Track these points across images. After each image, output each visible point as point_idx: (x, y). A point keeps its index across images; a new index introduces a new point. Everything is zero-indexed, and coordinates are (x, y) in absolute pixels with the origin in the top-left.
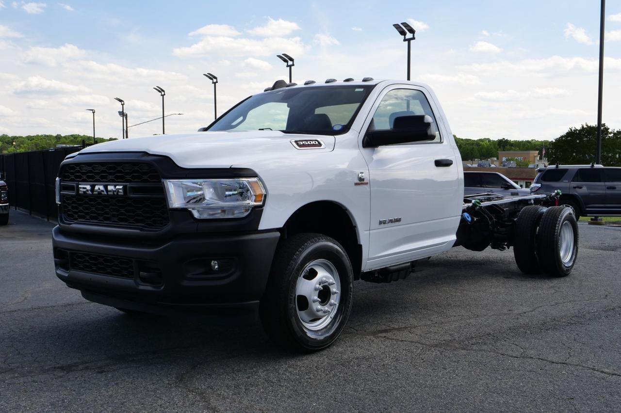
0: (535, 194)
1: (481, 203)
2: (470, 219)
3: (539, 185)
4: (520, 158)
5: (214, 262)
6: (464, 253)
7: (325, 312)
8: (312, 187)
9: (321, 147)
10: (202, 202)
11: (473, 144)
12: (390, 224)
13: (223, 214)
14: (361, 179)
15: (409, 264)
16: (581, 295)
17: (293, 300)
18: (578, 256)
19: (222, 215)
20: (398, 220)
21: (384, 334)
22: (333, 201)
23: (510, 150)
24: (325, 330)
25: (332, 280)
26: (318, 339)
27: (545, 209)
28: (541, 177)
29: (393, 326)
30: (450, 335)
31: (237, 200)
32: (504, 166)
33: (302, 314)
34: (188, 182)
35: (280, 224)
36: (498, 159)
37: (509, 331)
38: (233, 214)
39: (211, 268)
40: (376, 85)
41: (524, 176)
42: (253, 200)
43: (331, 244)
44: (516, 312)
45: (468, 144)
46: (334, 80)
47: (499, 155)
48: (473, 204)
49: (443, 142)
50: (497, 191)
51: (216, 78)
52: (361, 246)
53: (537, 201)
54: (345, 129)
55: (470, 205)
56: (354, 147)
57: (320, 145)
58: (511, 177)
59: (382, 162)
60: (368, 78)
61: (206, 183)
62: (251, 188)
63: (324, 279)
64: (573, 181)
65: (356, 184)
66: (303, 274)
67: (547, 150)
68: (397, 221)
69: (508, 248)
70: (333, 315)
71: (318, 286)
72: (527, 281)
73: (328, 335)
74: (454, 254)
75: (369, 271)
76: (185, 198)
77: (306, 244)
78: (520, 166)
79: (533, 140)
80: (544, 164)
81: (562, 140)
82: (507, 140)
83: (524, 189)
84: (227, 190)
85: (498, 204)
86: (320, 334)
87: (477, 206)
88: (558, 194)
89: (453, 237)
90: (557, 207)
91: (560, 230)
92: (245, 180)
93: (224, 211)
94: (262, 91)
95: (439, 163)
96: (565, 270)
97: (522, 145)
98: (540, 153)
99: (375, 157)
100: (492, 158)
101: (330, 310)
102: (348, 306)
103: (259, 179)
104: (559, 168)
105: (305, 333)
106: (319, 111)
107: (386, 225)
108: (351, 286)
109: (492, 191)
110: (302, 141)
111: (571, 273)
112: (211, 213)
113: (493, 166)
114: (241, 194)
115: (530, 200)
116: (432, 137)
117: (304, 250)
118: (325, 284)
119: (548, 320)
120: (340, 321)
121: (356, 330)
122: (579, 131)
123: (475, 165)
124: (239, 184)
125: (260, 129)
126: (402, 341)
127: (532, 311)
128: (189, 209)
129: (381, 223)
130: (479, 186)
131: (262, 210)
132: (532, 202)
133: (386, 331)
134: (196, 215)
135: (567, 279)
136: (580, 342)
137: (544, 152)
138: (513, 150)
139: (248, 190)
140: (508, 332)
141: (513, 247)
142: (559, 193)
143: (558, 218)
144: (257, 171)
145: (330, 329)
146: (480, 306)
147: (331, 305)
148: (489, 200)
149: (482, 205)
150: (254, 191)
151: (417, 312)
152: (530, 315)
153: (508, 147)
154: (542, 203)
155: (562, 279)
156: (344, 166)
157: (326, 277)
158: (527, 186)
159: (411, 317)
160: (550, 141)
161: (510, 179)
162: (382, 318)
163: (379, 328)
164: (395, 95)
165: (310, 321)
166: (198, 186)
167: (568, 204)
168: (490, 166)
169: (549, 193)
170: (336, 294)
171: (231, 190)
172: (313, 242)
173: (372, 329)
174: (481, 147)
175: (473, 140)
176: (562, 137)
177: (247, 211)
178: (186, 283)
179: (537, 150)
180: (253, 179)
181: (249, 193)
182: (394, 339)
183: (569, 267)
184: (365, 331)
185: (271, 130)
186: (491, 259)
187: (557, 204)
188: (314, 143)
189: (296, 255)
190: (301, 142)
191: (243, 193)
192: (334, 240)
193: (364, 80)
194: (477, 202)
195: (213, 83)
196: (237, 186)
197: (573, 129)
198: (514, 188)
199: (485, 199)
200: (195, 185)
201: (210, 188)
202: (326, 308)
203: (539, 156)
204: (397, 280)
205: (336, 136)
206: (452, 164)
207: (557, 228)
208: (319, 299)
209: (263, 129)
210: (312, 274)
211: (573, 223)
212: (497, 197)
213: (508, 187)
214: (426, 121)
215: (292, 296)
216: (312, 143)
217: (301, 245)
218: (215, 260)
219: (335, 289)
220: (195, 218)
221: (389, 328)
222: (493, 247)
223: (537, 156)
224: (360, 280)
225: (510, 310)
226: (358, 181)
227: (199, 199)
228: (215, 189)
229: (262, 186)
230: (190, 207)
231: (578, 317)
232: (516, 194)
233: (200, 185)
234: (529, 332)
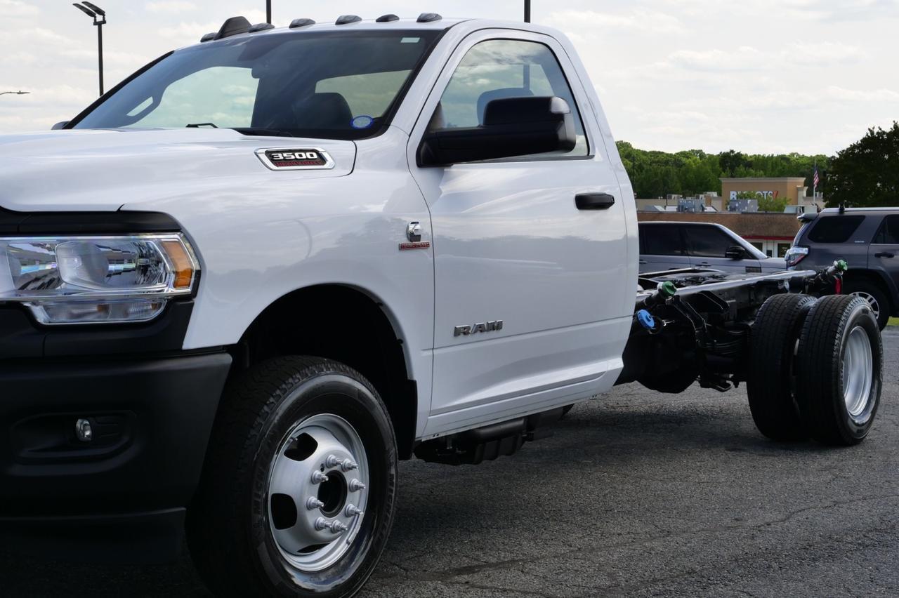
0: (796, 270)
1: (678, 289)
2: (651, 324)
3: (804, 251)
4: (766, 193)
5: (82, 423)
6: (642, 397)
7: (333, 530)
8: (310, 251)
9: (325, 166)
10: (54, 287)
11: (667, 163)
12: (478, 336)
13: (102, 314)
14: (414, 237)
15: (521, 422)
16: (887, 484)
17: (262, 506)
18: (883, 400)
19: (99, 317)
20: (496, 327)
21: (465, 578)
22: (355, 286)
23: (745, 176)
24: (333, 570)
25: (349, 460)
26: (319, 590)
27: (812, 302)
28: (808, 233)
29: (486, 559)
30: (609, 575)
31: (136, 283)
32: (733, 209)
33: (282, 537)
34: (23, 243)
35: (233, 337)
36: (720, 194)
37: (735, 564)
38: (126, 314)
39: (75, 435)
40: (447, 29)
41: (774, 231)
42: (172, 284)
43: (346, 380)
44: (750, 522)
45: (656, 162)
46: (355, 19)
47: (723, 186)
48: (660, 290)
49: (593, 156)
50: (715, 264)
51: (101, 13)
52: (413, 385)
53: (797, 284)
54: (379, 126)
55: (654, 292)
56: (399, 166)
57: (322, 160)
58: (747, 234)
59: (460, 201)
60: (430, 15)
61: (63, 246)
62: (165, 255)
63: (332, 457)
64: (875, 242)
65: (403, 247)
66: (284, 447)
67: (823, 175)
68: (494, 329)
69: (736, 386)
70: (351, 536)
71: (318, 473)
72: (774, 456)
73: (339, 581)
74: (623, 401)
75: (432, 438)
76: (15, 279)
77: (291, 380)
78: (766, 210)
79: (793, 155)
80: (816, 207)
81: (853, 153)
82: (739, 155)
83: (775, 259)
84: (111, 262)
85: (713, 291)
86: (323, 579)
87: (667, 295)
88: (839, 268)
89: (616, 364)
90: (837, 296)
91: (845, 346)
92: (151, 239)
93: (104, 307)
94: (197, 42)
95: (583, 202)
96: (855, 431)
97: (770, 166)
98: (809, 183)
99: (446, 189)
100: (708, 193)
101: (344, 526)
102: (387, 516)
103: (185, 236)
104: (846, 214)
105: (289, 577)
106: (323, 87)
107: (469, 338)
108: (393, 471)
109: (705, 264)
110: (282, 152)
111: (867, 438)
112: (76, 311)
113: (709, 209)
114: (144, 269)
115: (782, 281)
116: (569, 145)
117: (286, 392)
118: (336, 468)
119: (818, 539)
120: (366, 551)
121: (404, 569)
122: (888, 134)
123: (672, 209)
124: (140, 246)
125: (189, 126)
126: (505, 590)
127: (783, 521)
128: (26, 304)
129: (457, 332)
130: (679, 252)
131: (192, 305)
132: (787, 285)
133: (469, 570)
134: (41, 316)
135: (859, 450)
136: (883, 586)
137: (816, 180)
138: (751, 175)
139: (159, 261)
140: (732, 566)
141: (745, 383)
142: (843, 266)
143: (840, 319)
144: (180, 218)
145: (346, 567)
146: (675, 512)
147: (347, 515)
148: (695, 281)
149: (680, 294)
150: (174, 264)
151: (539, 527)
152: (779, 529)
153: (742, 169)
154: (807, 287)
155: (849, 451)
156: (377, 208)
157: (336, 453)
158: (781, 254)
159: (526, 538)
160: (829, 155)
161: (745, 237)
162: (462, 541)
163: (455, 565)
164: (494, 53)
165: (300, 551)
166: (46, 252)
167: (864, 291)
168: (703, 209)
169: (822, 268)
170: (358, 492)
171: (120, 261)
172: (307, 375)
173: (440, 565)
174: (683, 168)
175: (667, 155)
176: (853, 147)
177: (156, 307)
178: (17, 470)
179: (802, 175)
180: (172, 236)
181: (161, 266)
182: (486, 588)
183: (863, 424)
184: (425, 571)
185: (215, 127)
186: (701, 410)
187: (838, 290)
188: (309, 157)
189: (267, 405)
190: (280, 155)
191: (148, 267)
192: (354, 372)
193: (422, 20)
194: (668, 287)
195: (96, 23)
196: (136, 251)
197: (876, 131)
198: (753, 256)
199: (686, 281)
200: (39, 250)
201: (73, 256)
202: (336, 522)
203: (807, 188)
204: (493, 458)
205: (357, 142)
206: (612, 203)
207: (837, 341)
208: (320, 503)
209: (196, 126)
210: (304, 448)
211: (871, 331)
212: (714, 277)
213: (739, 254)
214: (554, 110)
215: (259, 497)
216: (304, 157)
217: (279, 383)
218: (84, 418)
219: (357, 479)
220: (39, 324)
221: (476, 563)
222: (703, 386)
223: (802, 189)
224: (414, 458)
225: (737, 520)
226: (405, 241)
227: (47, 280)
228: (85, 258)
229: (192, 252)
230: (27, 299)
231: (880, 531)
232: (757, 270)
233: (49, 249)
234: (775, 565)
